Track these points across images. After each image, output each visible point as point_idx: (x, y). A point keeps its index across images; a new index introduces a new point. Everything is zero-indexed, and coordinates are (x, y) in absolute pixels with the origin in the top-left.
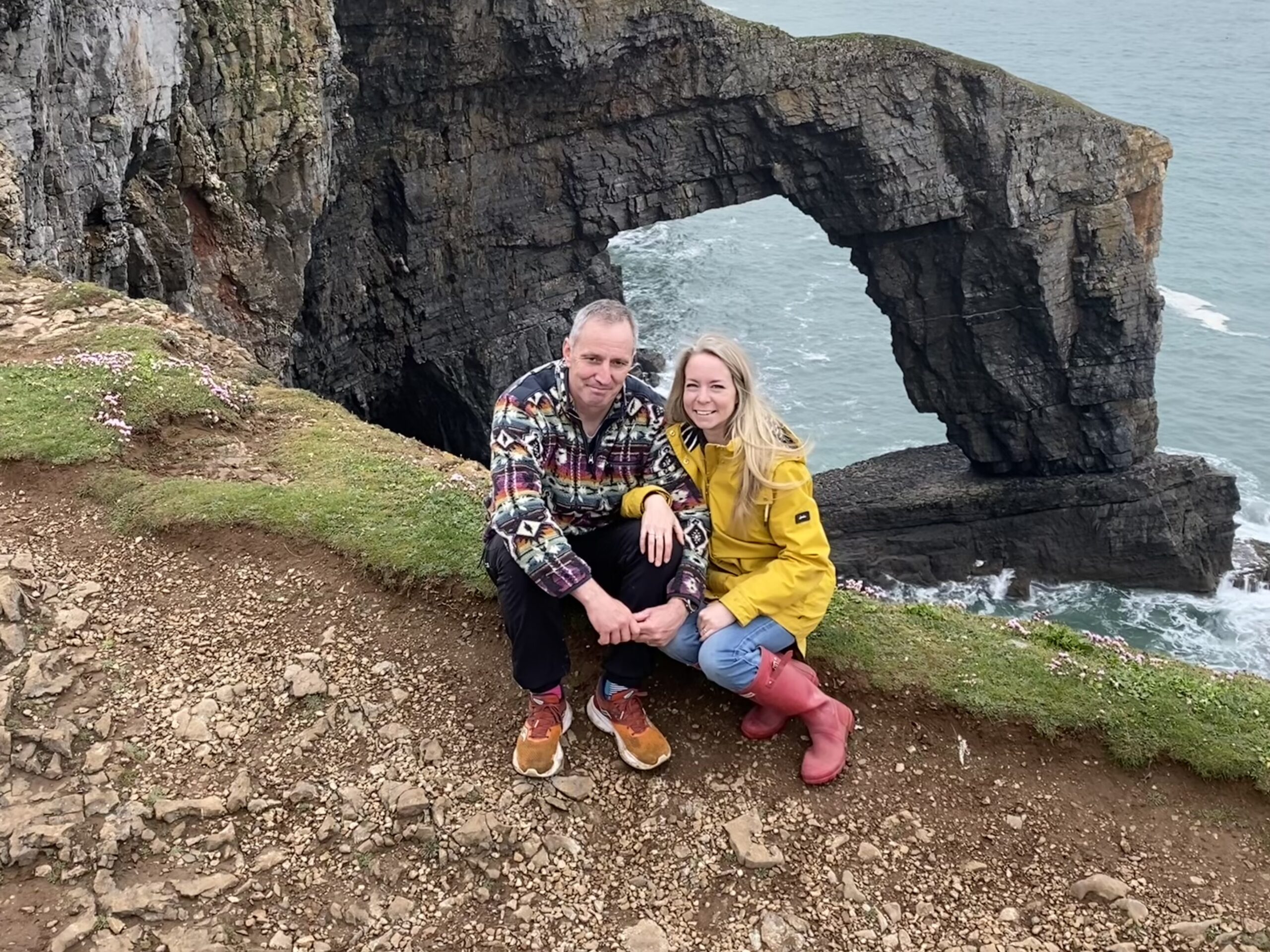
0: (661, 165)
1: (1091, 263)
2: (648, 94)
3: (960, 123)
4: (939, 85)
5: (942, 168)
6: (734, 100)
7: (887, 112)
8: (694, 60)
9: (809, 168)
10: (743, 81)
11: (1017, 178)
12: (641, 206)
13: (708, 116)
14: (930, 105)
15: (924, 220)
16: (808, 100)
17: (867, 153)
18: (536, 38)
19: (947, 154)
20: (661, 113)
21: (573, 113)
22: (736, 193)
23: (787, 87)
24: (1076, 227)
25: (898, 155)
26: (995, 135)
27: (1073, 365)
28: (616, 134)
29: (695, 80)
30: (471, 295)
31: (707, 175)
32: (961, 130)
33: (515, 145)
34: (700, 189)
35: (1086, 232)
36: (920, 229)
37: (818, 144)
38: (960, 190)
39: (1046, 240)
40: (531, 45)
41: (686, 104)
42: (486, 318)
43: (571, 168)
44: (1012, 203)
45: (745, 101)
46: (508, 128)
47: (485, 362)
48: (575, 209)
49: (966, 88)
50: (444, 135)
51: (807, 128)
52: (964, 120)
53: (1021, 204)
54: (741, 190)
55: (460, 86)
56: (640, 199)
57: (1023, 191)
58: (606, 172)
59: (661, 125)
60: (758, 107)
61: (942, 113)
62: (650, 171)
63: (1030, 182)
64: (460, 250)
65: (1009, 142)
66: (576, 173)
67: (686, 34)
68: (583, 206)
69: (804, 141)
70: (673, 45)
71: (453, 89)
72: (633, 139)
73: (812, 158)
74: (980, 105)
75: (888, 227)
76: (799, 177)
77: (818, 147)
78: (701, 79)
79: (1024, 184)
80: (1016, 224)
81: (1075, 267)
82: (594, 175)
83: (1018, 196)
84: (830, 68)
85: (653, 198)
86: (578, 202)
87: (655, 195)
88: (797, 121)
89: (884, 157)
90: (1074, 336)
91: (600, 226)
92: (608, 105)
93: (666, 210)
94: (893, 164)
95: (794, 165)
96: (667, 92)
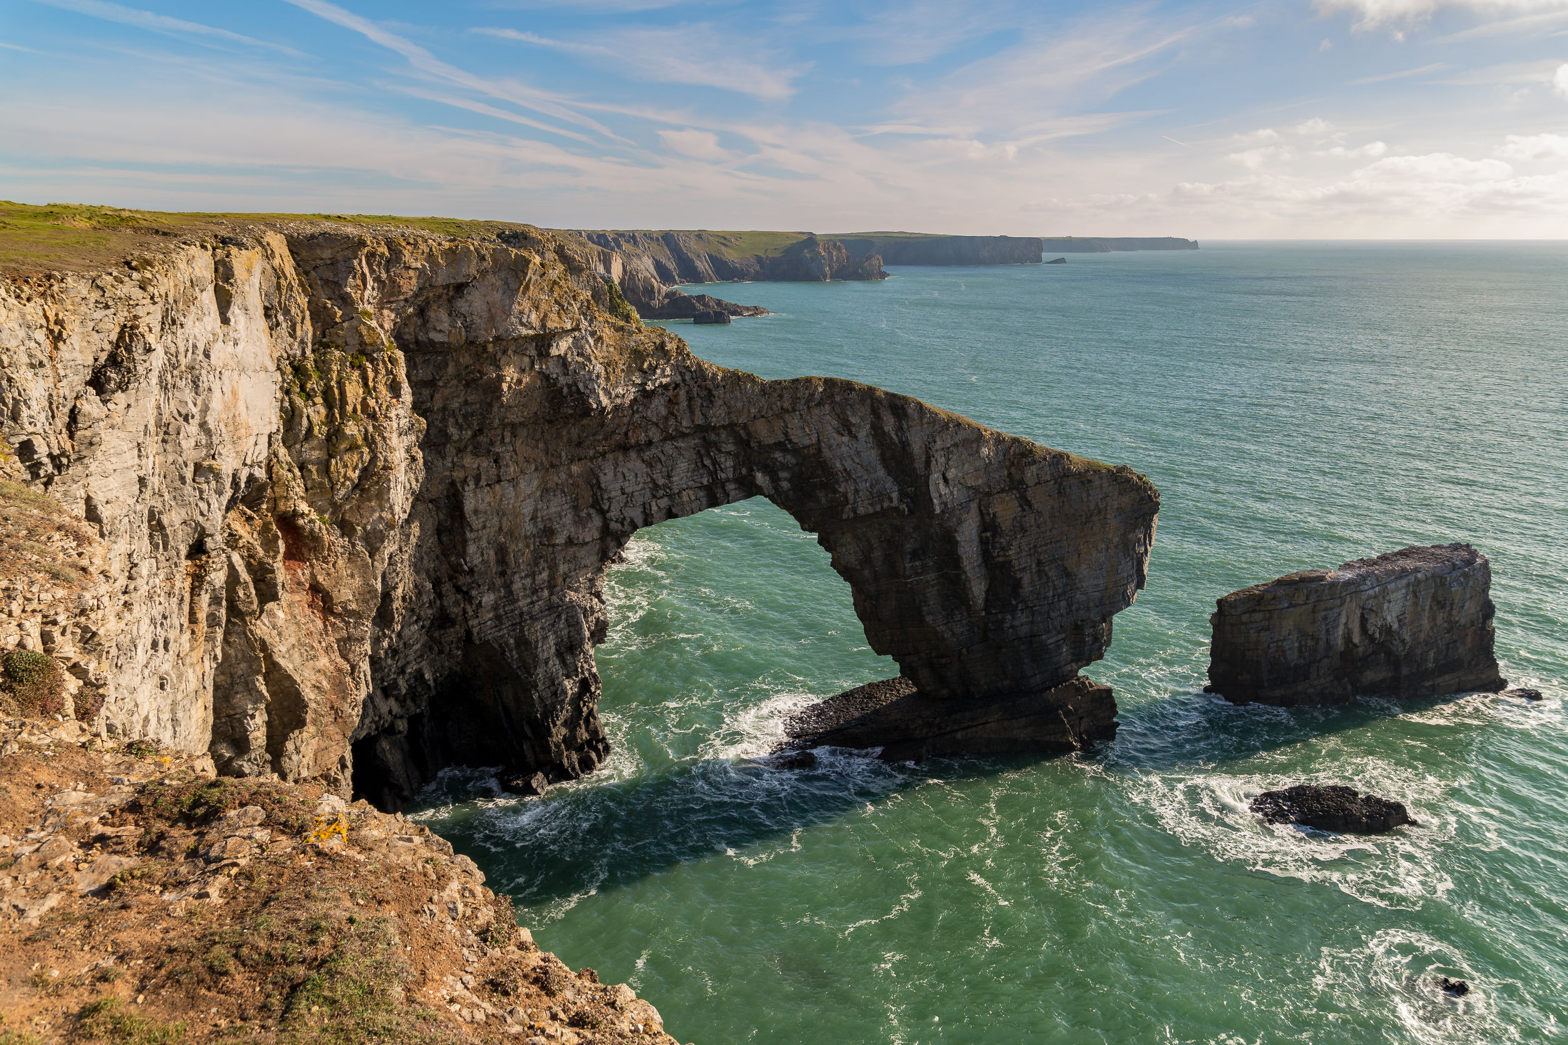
0: (669, 477)
1: (994, 536)
2: (657, 424)
3: (891, 438)
4: (875, 412)
5: (881, 472)
6: (724, 427)
7: (838, 432)
8: (690, 399)
9: (784, 475)
10: (729, 413)
11: (936, 476)
12: (654, 508)
13: (704, 439)
14: (868, 426)
15: (871, 510)
16: (778, 425)
17: (825, 462)
18: (569, 386)
19: (884, 460)
20: (669, 438)
21: (599, 441)
22: (728, 495)
23: (763, 417)
24: (981, 511)
25: (848, 464)
26: (917, 448)
27: (988, 613)
28: (633, 454)
29: (692, 411)
30: (520, 585)
31: (705, 483)
32: (894, 444)
33: (553, 466)
34: (701, 494)
35: (989, 514)
36: (868, 516)
37: (789, 457)
38: (896, 488)
39: (960, 522)
40: (565, 390)
41: (688, 431)
42: (532, 603)
43: (598, 483)
44: (934, 495)
45: (731, 427)
46: (547, 453)
47: (533, 638)
48: (603, 513)
49: (893, 414)
50: (496, 461)
51: (780, 446)
52: (894, 437)
53: (940, 496)
54: (732, 493)
55: (509, 424)
56: (653, 504)
57: (942, 486)
58: (627, 484)
59: (668, 447)
60: (742, 432)
61: (878, 432)
62: (661, 482)
63: (946, 480)
64: (510, 550)
65: (928, 449)
66: (603, 486)
67: (684, 380)
68: (608, 511)
69: (778, 455)
70: (675, 389)
71: (504, 426)
72: (646, 458)
73: (785, 467)
74: (905, 426)
75: (845, 516)
76: (775, 480)
77: (790, 459)
78: (698, 413)
79: (941, 482)
80: (938, 511)
81: (983, 542)
82: (618, 486)
83: (938, 491)
84: (794, 403)
85: (664, 503)
86: (606, 508)
87: (666, 499)
88: (772, 441)
89: (838, 465)
90: (987, 592)
91: (623, 525)
92: (626, 434)
93: (674, 510)
94: (845, 470)
95: (771, 471)
96: (672, 422)
